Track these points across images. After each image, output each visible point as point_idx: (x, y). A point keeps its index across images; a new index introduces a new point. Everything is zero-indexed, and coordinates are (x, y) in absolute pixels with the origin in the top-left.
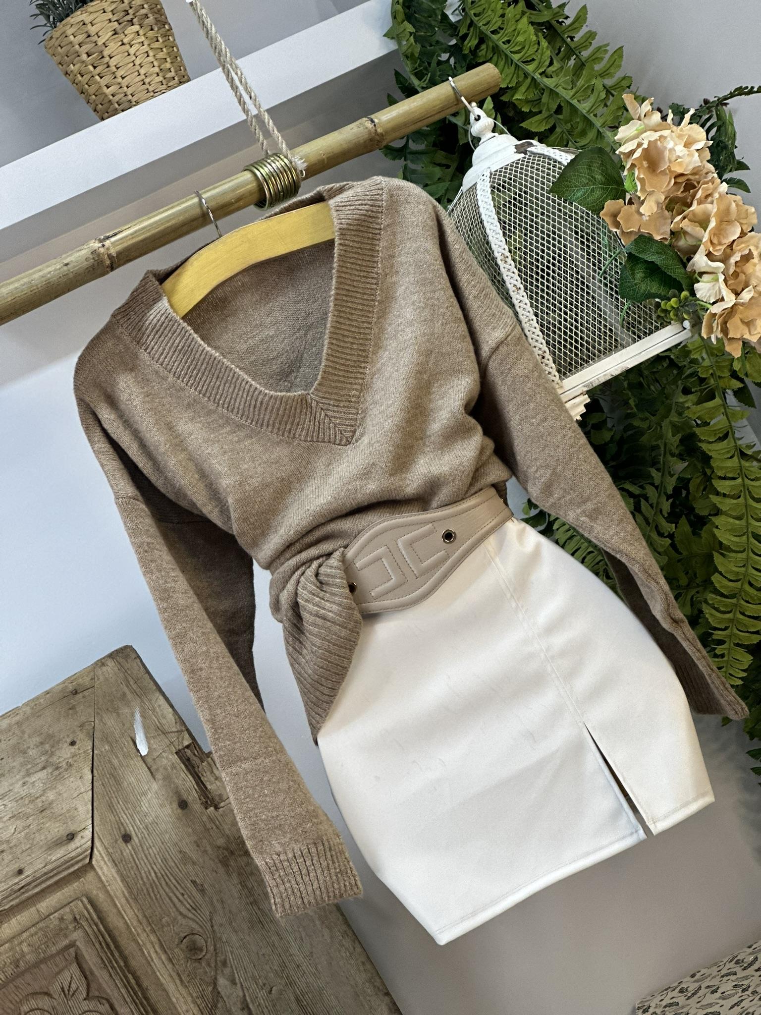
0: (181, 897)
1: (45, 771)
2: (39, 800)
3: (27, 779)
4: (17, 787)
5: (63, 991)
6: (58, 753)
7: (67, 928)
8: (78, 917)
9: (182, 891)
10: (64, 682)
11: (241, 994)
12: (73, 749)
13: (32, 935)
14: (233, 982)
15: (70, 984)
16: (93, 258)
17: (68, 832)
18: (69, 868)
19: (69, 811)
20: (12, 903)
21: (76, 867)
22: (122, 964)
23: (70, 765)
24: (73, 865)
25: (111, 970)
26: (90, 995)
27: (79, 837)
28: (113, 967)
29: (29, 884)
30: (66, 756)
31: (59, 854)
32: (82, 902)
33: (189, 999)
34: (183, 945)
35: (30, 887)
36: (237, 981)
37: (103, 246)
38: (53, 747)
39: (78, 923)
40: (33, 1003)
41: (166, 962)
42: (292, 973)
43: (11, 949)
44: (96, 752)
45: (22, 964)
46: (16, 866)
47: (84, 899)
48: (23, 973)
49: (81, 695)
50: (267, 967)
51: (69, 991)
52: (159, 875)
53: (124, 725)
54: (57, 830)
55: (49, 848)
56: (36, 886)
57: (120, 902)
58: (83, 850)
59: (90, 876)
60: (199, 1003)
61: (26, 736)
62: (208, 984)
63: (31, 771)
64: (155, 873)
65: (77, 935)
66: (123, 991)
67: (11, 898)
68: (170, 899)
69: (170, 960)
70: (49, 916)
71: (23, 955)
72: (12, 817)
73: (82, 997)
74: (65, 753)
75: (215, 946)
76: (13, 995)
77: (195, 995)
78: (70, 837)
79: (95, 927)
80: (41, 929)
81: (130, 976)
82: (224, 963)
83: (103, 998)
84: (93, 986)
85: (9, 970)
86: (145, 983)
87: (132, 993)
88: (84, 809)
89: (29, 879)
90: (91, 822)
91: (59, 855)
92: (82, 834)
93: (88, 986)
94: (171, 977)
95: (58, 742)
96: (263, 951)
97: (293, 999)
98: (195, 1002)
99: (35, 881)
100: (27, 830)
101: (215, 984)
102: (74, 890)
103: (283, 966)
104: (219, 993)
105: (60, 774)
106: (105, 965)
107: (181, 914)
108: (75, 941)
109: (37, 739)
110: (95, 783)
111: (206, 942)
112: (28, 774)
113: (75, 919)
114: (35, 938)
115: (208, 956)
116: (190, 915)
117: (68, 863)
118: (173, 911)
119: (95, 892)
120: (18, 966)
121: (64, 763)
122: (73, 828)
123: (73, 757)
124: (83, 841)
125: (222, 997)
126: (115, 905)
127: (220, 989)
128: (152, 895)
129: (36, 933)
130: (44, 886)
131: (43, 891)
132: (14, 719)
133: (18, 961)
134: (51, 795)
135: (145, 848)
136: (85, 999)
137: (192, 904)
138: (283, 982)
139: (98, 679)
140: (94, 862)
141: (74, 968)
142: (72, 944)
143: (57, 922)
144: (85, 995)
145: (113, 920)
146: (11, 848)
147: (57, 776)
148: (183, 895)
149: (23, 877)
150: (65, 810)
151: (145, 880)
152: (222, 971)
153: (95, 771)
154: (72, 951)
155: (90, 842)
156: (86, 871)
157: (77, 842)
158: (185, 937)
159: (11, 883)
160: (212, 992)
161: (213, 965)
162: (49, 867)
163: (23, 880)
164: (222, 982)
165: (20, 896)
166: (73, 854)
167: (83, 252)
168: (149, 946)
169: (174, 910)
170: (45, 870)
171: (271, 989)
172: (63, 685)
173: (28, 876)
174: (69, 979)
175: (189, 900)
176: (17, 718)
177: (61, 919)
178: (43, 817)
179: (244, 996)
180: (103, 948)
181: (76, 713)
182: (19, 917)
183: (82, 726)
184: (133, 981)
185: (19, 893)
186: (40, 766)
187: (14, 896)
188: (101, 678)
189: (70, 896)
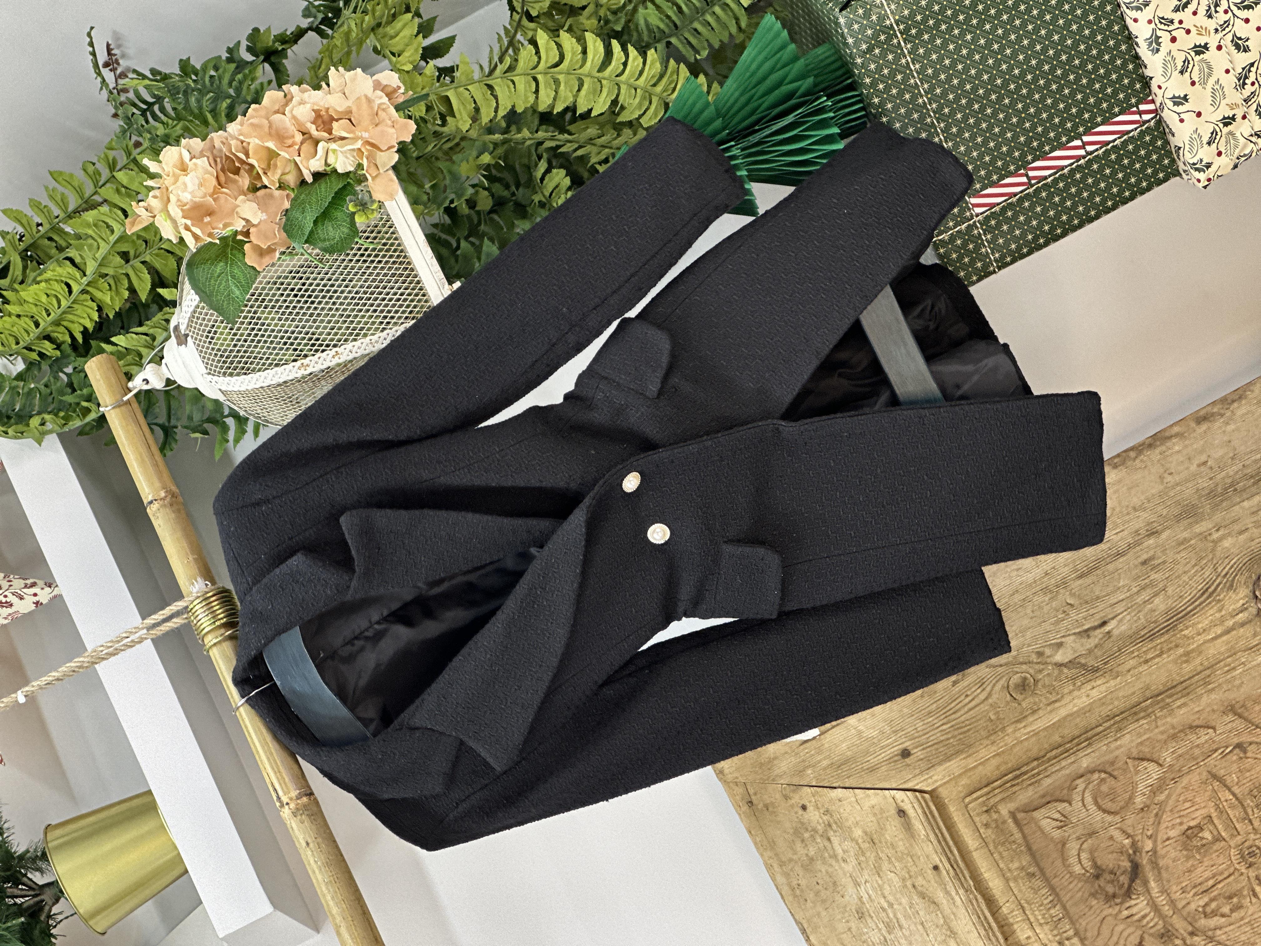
0: (970, 698)
1: (832, 838)
2: (862, 846)
3: (840, 858)
4: (849, 868)
5: (1062, 827)
6: (814, 824)
7: (996, 821)
8: (985, 809)
9: (963, 697)
10: (739, 814)
11: (1072, 638)
12: (810, 808)
13: (1002, 858)
14: (1060, 645)
15: (1054, 819)
16: (301, 815)
17: (897, 815)
18: (933, 816)
19: (875, 814)
20: (968, 878)
21: (933, 808)
22: (1035, 763)
23: (827, 812)
24: (931, 812)
25: (1041, 776)
26: (1066, 798)
27: (902, 804)
28: (1038, 774)
29: (949, 859)
30: (817, 817)
31: (919, 825)
32: (970, 803)
33: (1076, 693)
34: (1019, 697)
35: (952, 858)
36: (1059, 641)
37: (287, 804)
38: (807, 830)
39: (992, 808)
40: (1073, 860)
41: (1036, 716)
42: (1053, 581)
43: (1015, 879)
44: (814, 784)
45: (1031, 870)
46: (930, 873)
47: (967, 800)
48: (1042, 870)
49: (753, 797)
50: (1046, 609)
51: (1061, 821)
52: (945, 720)
53: (786, 753)
54: (893, 828)
55: (913, 836)
56: (951, 852)
57: (971, 763)
58: (915, 801)
59: (944, 793)
60: (1079, 684)
61: (795, 857)
62: (1061, 672)
63: (831, 853)
64: (942, 725)
65: (1004, 810)
66: (1064, 763)
67: (963, 879)
68: (971, 710)
69: (1034, 712)
70: (983, 839)
71: (1022, 868)
72: (879, 874)
73: (1069, 809)
74: (813, 816)
75: (1022, 663)
76: (1064, 880)
77: (1071, 688)
78: (902, 814)
79: (996, 791)
80: (996, 848)
81: (1048, 755)
82: (1040, 654)
83: (1070, 785)
84: (1058, 794)
85: (1038, 883)
86: (1056, 738)
87: (1066, 755)
88: (874, 798)
89: (944, 860)
90: (887, 792)
91: (921, 827)
92: (899, 801)
93: (1057, 801)
94: (1051, 712)
95: (802, 824)
96: (1029, 611)
97: (1080, 582)
98: (1079, 688)
99: (946, 852)
100: (893, 859)
101: (1060, 665)
102: (957, 810)
103: (1046, 590)
104: (1070, 662)
105: (836, 823)
106: (1036, 782)
107: (986, 699)
108: (1010, 812)
109: (799, 846)
110: (847, 786)
111: (1017, 673)
112: (835, 856)
113: (986, 811)
114: (1005, 854)
115: (1032, 671)
116: (989, 689)
117: (927, 815)
118: (984, 707)
119: (960, 789)
120: (1033, 874)
121: (825, 818)
122: (893, 812)
123: (818, 808)
124: (906, 800)
125: (1075, 659)
126: (975, 767)
127: (1067, 660)
128: (966, 729)
129: (1000, 853)
130: (951, 843)
131: (956, 843)
132: (776, 869)
133: (1028, 874)
134: (858, 833)
135: (916, 735)
136: (1070, 804)
137: (977, 687)
138: (1062, 591)
139: (737, 778)
140: (929, 789)
141: (1037, 814)
142: (1013, 815)
143: (989, 831)
144: (1066, 804)
145: (989, 770)
146: (911, 877)
147: (838, 826)
148: (967, 696)
149: (941, 865)
150: (873, 819)
151: (950, 736)
152: (1048, 657)
153: (834, 785)
154: (1020, 816)
155: (908, 793)
156: (937, 797)
157: (907, 807)
158: (1011, 695)
159: (948, 879)
160: (1069, 669)
161: (1042, 667)
162: (932, 837)
163: (945, 866)
164: (1060, 657)
165: (960, 869)
166: (920, 811)
167: (294, 825)
168: (1018, 734)
169: (982, 706)
170: (936, 843)
171: (1068, 604)
172: (742, 816)
173: (941, 861)
174: (1049, 820)
175: (973, 689)
176: (776, 866)
177: (987, 826)
178: (880, 842)
179: (1074, 634)
180: (1018, 784)
181: (772, 803)
182: (983, 870)
183: (786, 797)
184: (1054, 753)
185: (958, 870)
186: (827, 844)
187: (960, 875)
188: (735, 775)
189: (963, 815)
